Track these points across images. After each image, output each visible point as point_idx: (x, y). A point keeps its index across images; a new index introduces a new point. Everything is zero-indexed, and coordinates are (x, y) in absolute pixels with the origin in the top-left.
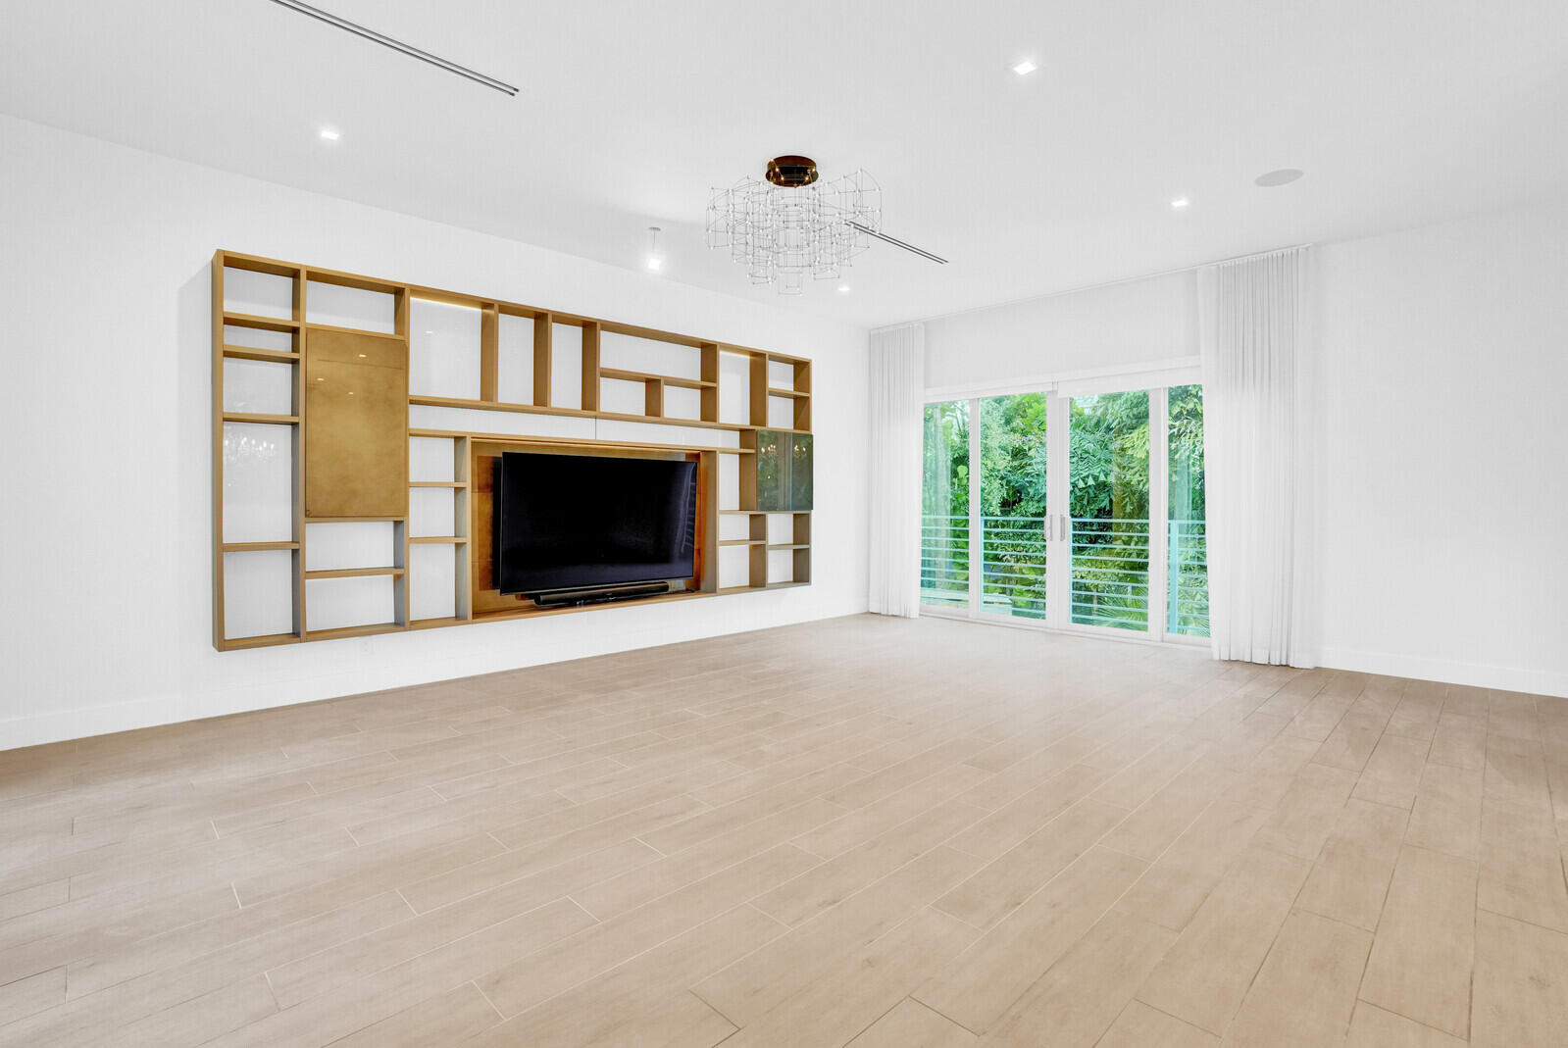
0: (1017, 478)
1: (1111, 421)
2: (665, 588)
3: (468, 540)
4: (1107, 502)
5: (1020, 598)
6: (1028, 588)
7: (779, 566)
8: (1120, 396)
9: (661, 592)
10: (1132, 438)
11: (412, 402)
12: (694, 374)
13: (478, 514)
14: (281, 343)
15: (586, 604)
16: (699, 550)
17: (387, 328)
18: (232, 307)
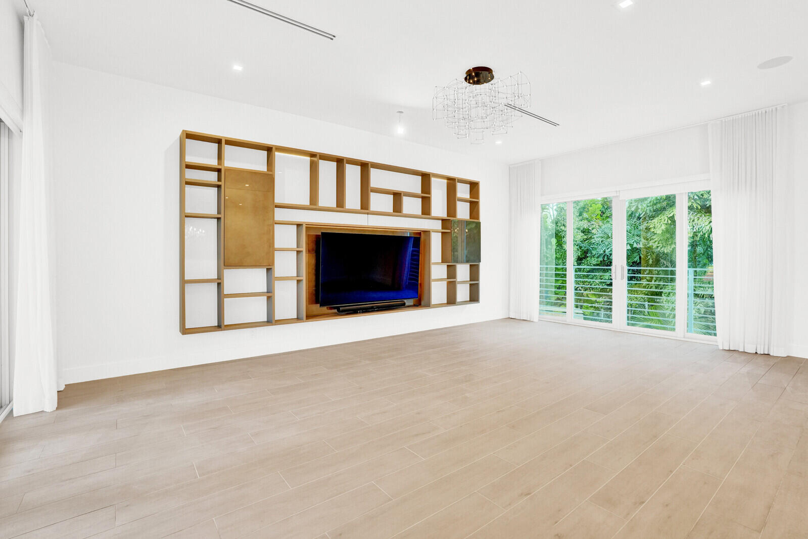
0: (585, 245)
1: (641, 213)
2: (404, 304)
3: (304, 277)
4: (638, 257)
5: (587, 310)
6: (592, 305)
7: (463, 292)
8: (645, 199)
9: (402, 306)
10: (654, 222)
11: (277, 206)
12: (418, 190)
13: (308, 264)
14: (212, 177)
15: (363, 312)
16: (421, 284)
17: (263, 168)
18: (190, 159)
